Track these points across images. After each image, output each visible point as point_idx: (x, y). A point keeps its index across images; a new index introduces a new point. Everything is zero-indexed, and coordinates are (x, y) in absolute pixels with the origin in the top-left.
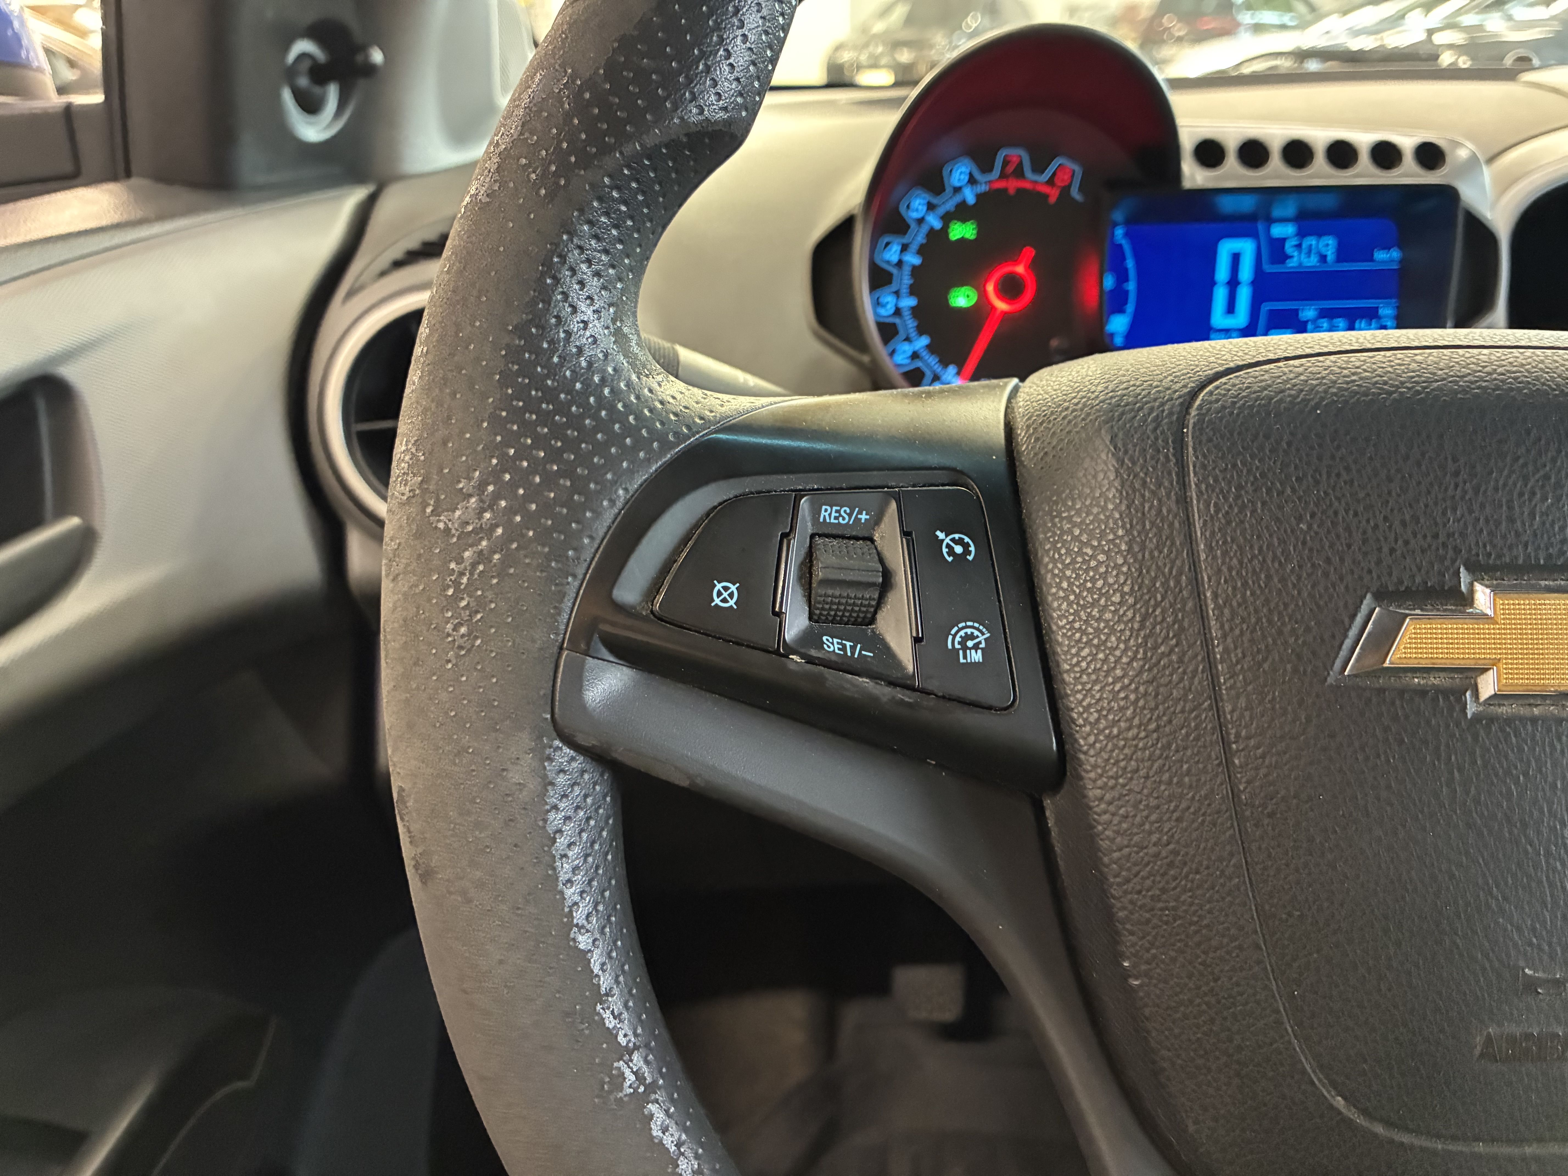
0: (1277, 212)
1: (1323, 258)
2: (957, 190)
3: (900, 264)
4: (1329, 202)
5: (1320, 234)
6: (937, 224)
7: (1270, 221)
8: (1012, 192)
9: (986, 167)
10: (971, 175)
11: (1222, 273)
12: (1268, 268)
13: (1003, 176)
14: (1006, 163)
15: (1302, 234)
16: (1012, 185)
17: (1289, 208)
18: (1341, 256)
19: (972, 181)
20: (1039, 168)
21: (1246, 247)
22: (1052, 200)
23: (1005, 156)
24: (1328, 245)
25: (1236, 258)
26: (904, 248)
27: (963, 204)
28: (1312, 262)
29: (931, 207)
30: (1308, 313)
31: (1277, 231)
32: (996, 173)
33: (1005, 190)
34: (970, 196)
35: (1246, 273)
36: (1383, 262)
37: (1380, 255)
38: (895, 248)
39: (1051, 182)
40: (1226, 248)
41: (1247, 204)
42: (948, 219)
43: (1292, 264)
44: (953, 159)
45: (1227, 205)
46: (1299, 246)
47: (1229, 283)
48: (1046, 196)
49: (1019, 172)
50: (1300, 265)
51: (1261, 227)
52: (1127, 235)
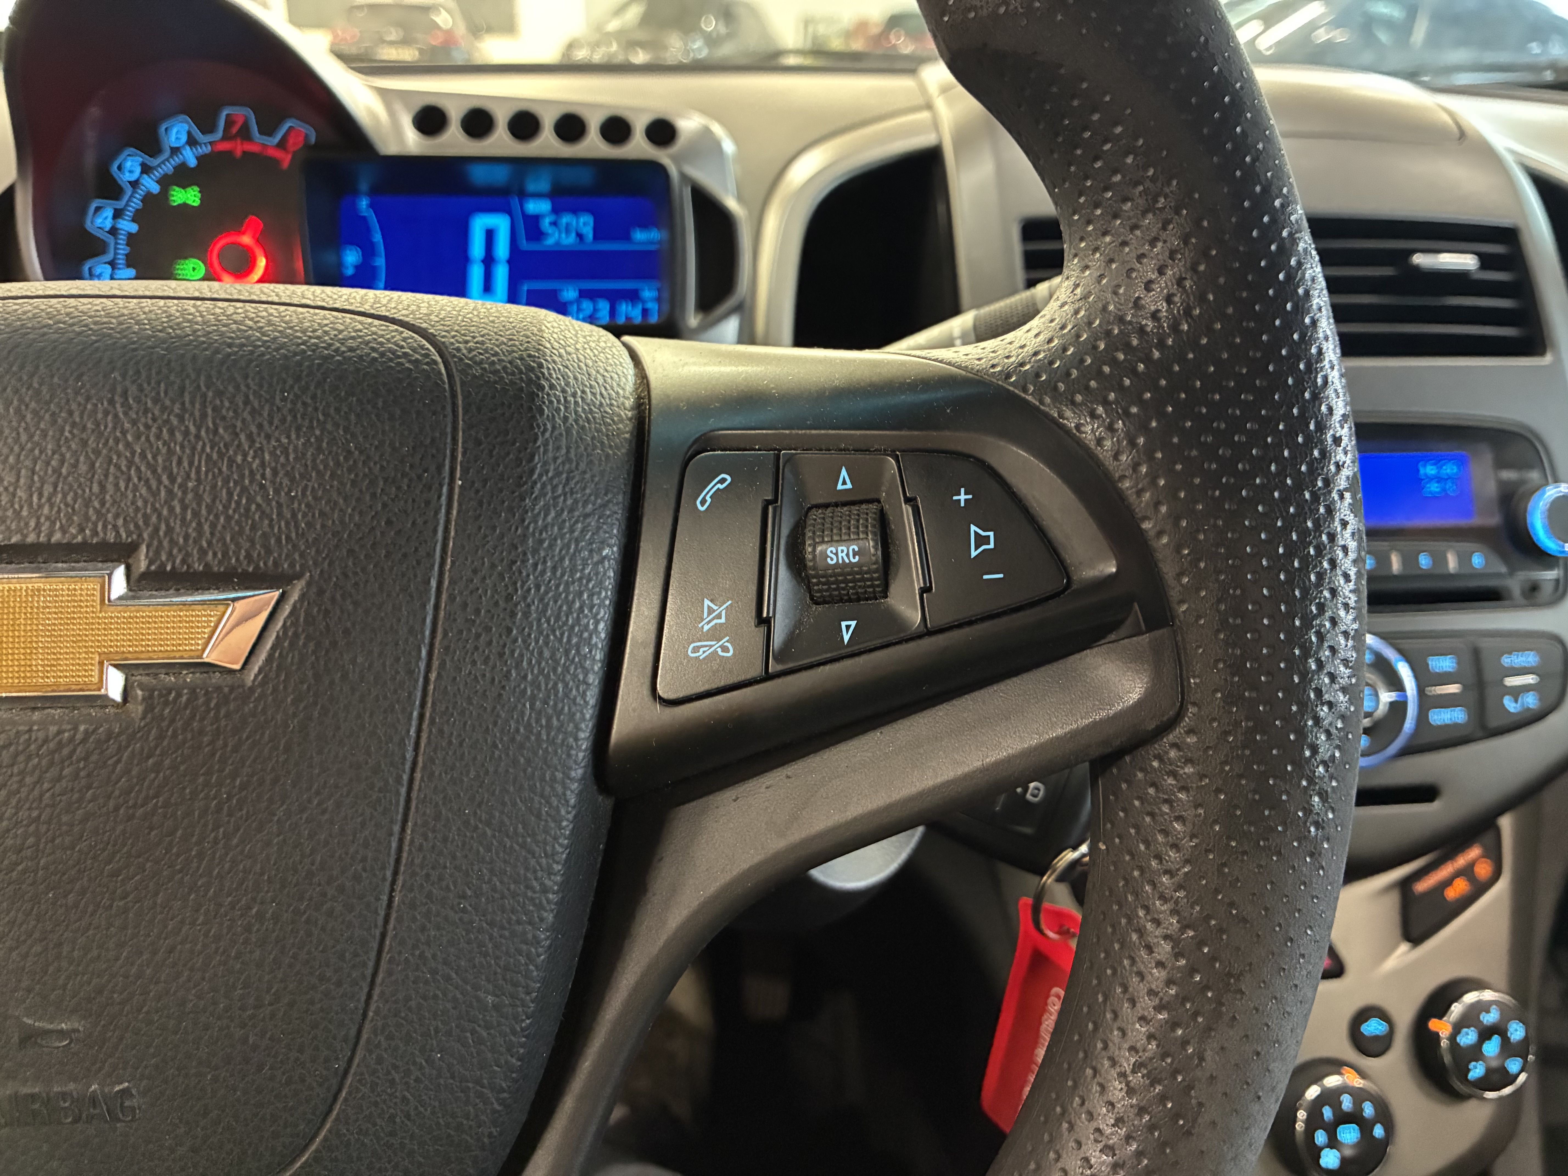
0: (532, 186)
1: (580, 236)
2: (175, 151)
3: (114, 231)
4: (585, 177)
5: (575, 211)
6: (155, 188)
7: (523, 195)
8: (238, 153)
9: (207, 127)
10: (189, 134)
11: (477, 249)
12: (524, 245)
13: (226, 137)
14: (229, 122)
15: (557, 210)
16: (239, 148)
17: (541, 183)
18: (598, 235)
19: (192, 142)
20: (267, 130)
21: (501, 223)
22: (285, 165)
23: (228, 115)
24: (585, 223)
25: (490, 235)
26: (118, 214)
27: (182, 168)
28: (569, 241)
29: (146, 169)
30: (569, 293)
31: (534, 207)
32: (219, 134)
33: (229, 153)
34: (190, 157)
35: (502, 249)
36: (643, 243)
37: (639, 236)
38: (109, 213)
39: (282, 145)
40: (480, 224)
41: (500, 175)
42: (166, 183)
43: (550, 242)
44: (170, 114)
45: (479, 175)
46: (554, 224)
47: (483, 261)
48: (276, 162)
49: (245, 133)
50: (557, 243)
51: (515, 202)
52: (372, 206)
